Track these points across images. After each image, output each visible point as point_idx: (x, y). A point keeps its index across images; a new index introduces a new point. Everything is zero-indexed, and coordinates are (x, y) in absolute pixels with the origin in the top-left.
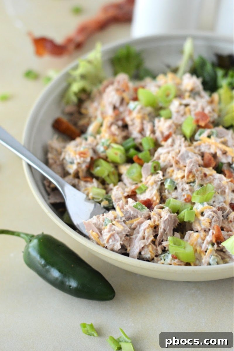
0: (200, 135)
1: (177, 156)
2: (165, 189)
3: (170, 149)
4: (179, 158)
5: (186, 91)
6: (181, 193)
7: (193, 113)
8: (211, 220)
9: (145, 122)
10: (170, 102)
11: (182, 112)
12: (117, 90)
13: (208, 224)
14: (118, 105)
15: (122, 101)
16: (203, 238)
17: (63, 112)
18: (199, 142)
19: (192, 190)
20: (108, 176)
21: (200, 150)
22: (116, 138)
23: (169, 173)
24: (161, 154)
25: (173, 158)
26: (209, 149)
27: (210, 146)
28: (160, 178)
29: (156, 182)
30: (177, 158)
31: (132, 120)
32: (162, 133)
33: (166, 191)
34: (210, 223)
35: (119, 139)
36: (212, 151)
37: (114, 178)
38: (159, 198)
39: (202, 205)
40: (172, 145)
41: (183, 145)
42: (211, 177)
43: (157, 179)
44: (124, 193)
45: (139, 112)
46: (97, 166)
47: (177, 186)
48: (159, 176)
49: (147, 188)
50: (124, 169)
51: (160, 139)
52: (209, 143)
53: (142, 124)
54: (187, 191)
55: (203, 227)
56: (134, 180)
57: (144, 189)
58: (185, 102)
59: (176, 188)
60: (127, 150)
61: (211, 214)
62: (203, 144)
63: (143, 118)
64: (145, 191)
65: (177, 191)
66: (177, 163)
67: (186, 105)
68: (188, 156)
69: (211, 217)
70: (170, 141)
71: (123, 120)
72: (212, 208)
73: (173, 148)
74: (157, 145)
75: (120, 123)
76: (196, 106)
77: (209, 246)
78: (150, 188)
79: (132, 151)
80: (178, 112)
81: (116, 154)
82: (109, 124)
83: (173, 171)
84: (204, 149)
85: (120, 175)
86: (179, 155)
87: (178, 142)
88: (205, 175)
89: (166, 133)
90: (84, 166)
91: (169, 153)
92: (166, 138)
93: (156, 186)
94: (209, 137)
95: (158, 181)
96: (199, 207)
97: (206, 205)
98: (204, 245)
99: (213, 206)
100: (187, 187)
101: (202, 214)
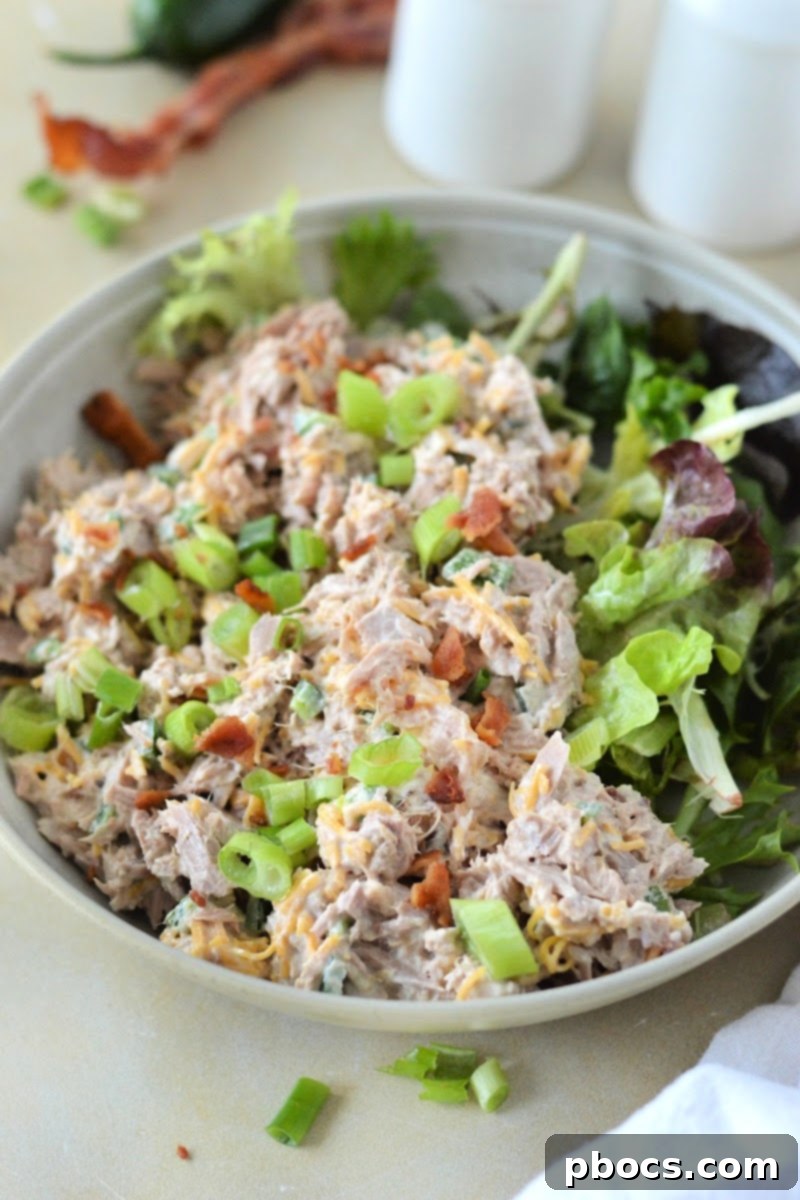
0: (458, 567)
1: (358, 617)
2: (292, 712)
3: (355, 587)
4: (363, 627)
5: (487, 409)
6: (331, 735)
7: (473, 488)
8: (374, 848)
9: (327, 479)
10: (425, 434)
11: (440, 479)
12: (285, 356)
13: (360, 857)
14: (272, 400)
15: (289, 393)
16: (330, 896)
17: (132, 377)
18: (444, 589)
19: (360, 736)
20: (163, 619)
21: (439, 614)
22: (227, 506)
23: (322, 661)
24: (323, 596)
25: (348, 619)
26: (466, 620)
27: (472, 611)
28: (285, 676)
29: (268, 684)
30: (357, 625)
31: (295, 463)
32: (352, 530)
33: (293, 718)
34: (370, 856)
35: (235, 512)
36: (472, 628)
37: (176, 630)
38: (267, 731)
39: (369, 792)
40: (363, 579)
41: (391, 586)
42: (425, 713)
43: (275, 676)
44: (171, 687)
45: (316, 444)
46: (138, 581)
47: (326, 711)
48: (283, 667)
49: (240, 691)
50: (214, 610)
51: (343, 546)
52: (470, 601)
53: (318, 483)
54: (347, 733)
55: (346, 860)
56: (227, 652)
57: (229, 690)
58: (462, 446)
59: (321, 716)
61: (376, 831)
62: (453, 600)
63: (325, 466)
64: (232, 698)
65: (321, 728)
66: (353, 637)
67: (463, 459)
68: (390, 627)
69: (375, 838)
70: (363, 561)
71: (272, 454)
72: (390, 813)
73: (364, 586)
74: (327, 562)
75: (260, 461)
76: (489, 469)
77: (334, 924)
78: (248, 694)
79: (258, 560)
80: (429, 473)
81: (201, 559)
82: (222, 456)
83: (336, 660)
84: (449, 616)
85: (199, 623)
86: (366, 617)
87: (380, 573)
88: (410, 704)
89: (363, 534)
90: (97, 572)
91: (345, 599)
92: (357, 551)
93: (266, 694)
94: (479, 580)
95: (277, 682)
96: (358, 798)
97: (379, 796)
98: (322, 917)
99: (401, 807)
100: (350, 721)
101: (358, 821)
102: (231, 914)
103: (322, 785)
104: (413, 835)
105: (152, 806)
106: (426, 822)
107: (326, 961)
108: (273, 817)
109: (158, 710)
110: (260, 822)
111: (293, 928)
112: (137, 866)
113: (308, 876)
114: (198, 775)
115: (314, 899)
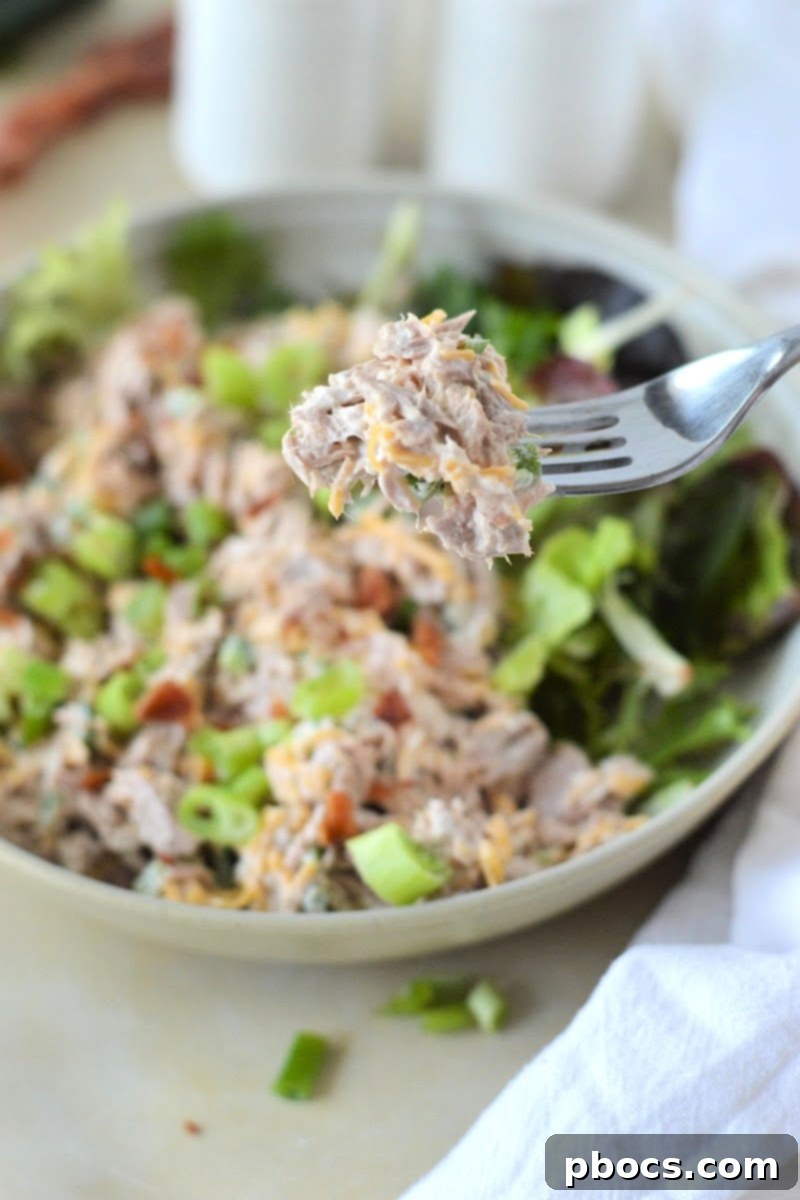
4: (281, 576)
6: (269, 685)
13: (319, 787)
15: (157, 386)
16: (296, 827)
20: (71, 614)
27: (383, 544)
29: (194, 647)
30: (275, 576)
32: (248, 493)
34: (328, 783)
35: (126, 502)
39: (316, 725)
40: (269, 535)
42: (360, 642)
47: (256, 662)
48: (207, 628)
50: (122, 597)
52: (380, 534)
53: (201, 464)
54: (283, 678)
55: (305, 792)
57: (154, 660)
59: (254, 667)
60: (140, 539)
61: (330, 758)
63: (208, 443)
65: (255, 680)
66: (272, 589)
69: (331, 765)
72: (342, 738)
74: (228, 527)
75: (139, 454)
77: (305, 855)
78: (176, 660)
79: (157, 545)
83: (256, 614)
85: (106, 614)
88: (343, 636)
89: (260, 493)
92: (257, 509)
94: (387, 515)
96: (305, 732)
97: (327, 724)
98: (293, 851)
99: (353, 732)
100: (285, 666)
101: (309, 754)
102: (198, 869)
103: (267, 729)
104: (368, 756)
105: (97, 785)
106: (377, 743)
107: (305, 890)
108: (223, 771)
109: (87, 694)
110: (210, 779)
111: (266, 868)
112: (94, 848)
113: (272, 814)
114: (140, 747)
115: (282, 835)
